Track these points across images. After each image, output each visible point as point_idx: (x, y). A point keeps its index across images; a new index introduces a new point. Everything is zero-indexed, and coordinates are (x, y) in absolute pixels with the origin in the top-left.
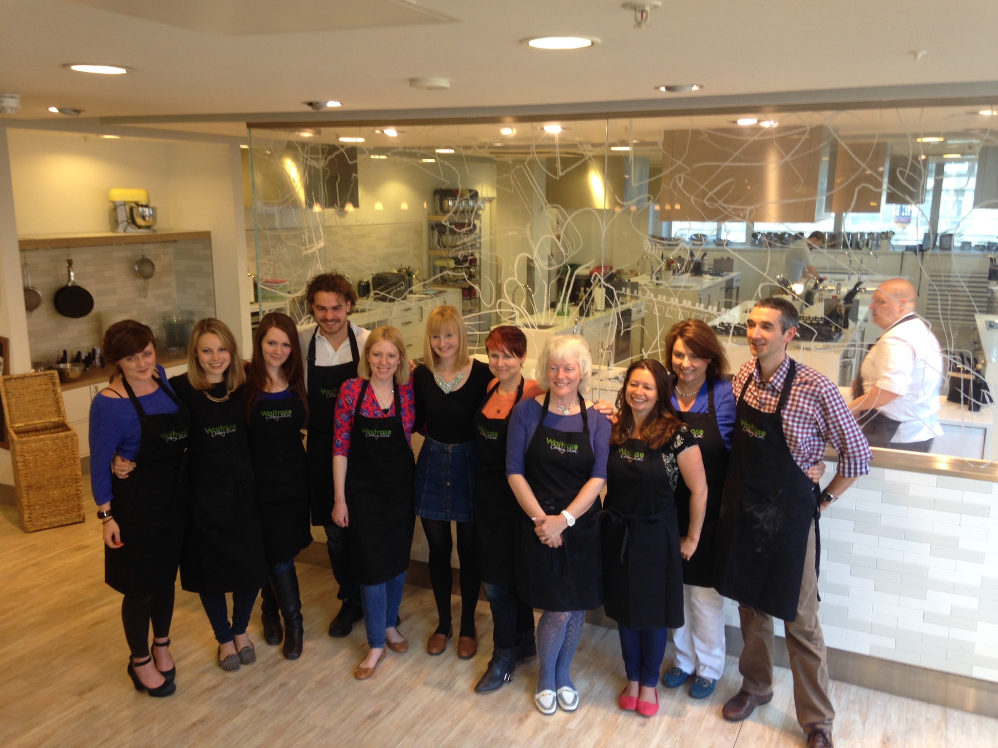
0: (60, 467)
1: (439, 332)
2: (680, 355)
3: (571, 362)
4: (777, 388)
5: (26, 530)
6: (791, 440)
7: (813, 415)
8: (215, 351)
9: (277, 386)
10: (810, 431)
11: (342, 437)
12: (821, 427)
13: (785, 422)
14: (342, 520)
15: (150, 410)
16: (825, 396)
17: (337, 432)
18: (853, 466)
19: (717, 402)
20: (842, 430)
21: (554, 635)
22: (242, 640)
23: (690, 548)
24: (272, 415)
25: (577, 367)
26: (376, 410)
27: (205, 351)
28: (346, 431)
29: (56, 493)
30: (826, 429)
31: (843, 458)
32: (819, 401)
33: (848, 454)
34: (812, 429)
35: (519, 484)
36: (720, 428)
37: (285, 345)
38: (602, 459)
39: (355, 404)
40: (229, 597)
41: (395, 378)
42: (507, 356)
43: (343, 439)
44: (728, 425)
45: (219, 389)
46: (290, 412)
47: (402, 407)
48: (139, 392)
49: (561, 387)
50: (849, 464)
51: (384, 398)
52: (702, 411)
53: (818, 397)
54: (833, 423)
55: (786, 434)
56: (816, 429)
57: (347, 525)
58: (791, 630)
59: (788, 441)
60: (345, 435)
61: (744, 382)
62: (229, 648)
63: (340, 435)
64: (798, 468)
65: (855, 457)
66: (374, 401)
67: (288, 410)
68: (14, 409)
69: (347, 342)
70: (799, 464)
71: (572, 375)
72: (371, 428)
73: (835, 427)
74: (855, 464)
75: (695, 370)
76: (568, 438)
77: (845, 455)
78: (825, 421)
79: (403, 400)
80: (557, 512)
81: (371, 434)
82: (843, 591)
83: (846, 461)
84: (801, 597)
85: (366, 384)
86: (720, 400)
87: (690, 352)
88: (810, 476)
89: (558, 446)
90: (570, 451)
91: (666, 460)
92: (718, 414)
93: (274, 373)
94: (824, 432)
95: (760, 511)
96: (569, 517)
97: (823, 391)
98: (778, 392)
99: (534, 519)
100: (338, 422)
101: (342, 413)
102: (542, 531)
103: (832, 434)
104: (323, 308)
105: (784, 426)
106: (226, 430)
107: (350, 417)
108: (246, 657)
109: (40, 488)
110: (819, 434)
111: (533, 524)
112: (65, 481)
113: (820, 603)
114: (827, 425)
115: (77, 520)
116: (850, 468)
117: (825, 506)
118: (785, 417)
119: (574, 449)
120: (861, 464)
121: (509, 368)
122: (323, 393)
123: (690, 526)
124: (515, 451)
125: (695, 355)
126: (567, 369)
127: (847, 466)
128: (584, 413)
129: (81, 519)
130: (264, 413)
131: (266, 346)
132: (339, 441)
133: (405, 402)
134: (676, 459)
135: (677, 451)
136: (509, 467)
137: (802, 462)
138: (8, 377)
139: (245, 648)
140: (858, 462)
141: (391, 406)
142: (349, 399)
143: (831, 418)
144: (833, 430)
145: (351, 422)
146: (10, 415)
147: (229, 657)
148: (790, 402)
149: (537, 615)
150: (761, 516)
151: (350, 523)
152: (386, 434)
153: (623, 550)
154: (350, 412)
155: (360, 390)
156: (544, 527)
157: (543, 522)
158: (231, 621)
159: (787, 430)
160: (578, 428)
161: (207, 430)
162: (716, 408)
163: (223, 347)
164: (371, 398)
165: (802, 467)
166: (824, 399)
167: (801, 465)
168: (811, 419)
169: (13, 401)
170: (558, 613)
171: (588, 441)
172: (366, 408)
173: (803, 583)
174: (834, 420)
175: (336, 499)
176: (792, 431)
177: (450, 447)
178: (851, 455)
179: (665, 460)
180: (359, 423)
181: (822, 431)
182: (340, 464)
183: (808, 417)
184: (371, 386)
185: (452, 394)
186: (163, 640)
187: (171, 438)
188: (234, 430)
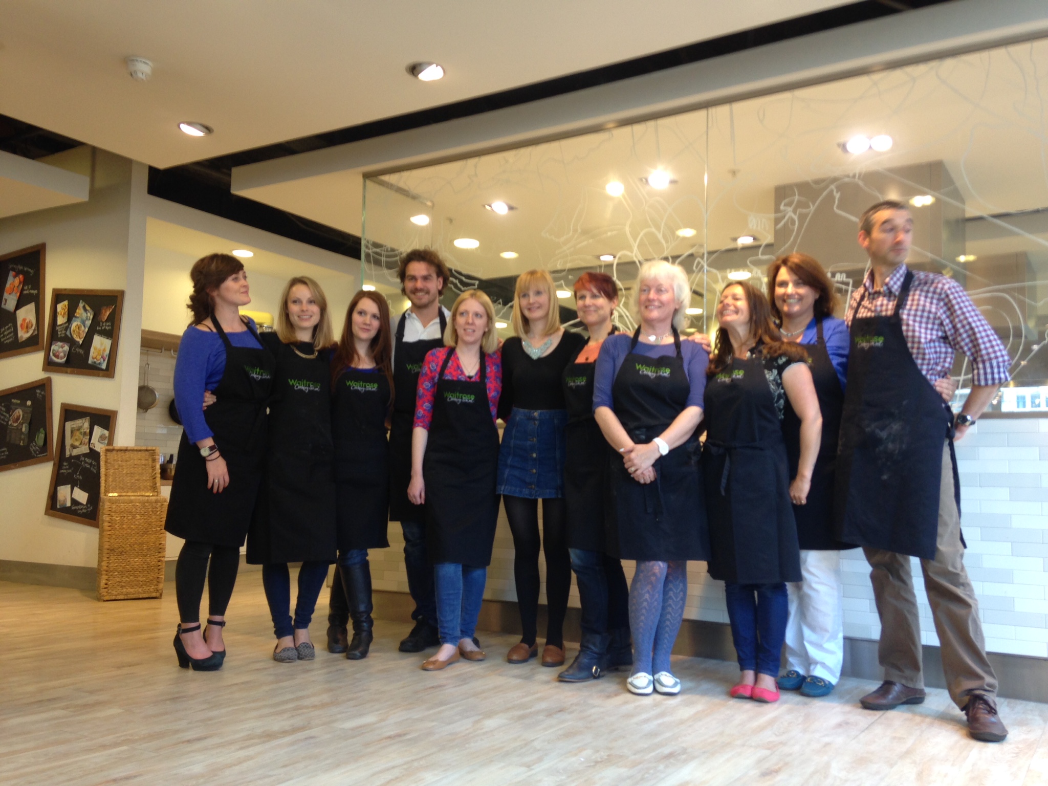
0: (146, 533)
2: (784, 284)
3: (665, 283)
4: (893, 290)
5: (99, 599)
6: (913, 342)
7: (936, 313)
8: (304, 302)
9: (364, 362)
10: (934, 332)
11: (424, 408)
12: (947, 328)
13: (905, 322)
14: (417, 494)
15: (235, 343)
16: (949, 292)
17: (419, 402)
18: (989, 370)
19: (826, 336)
20: (972, 329)
22: (303, 635)
24: (357, 386)
26: (460, 375)
27: (295, 302)
28: (428, 401)
29: (136, 561)
30: (953, 331)
31: (977, 363)
32: (943, 300)
33: (982, 356)
34: (937, 330)
35: (607, 417)
36: (831, 357)
37: (374, 316)
38: (698, 388)
39: (439, 370)
42: (594, 296)
43: (424, 410)
44: (842, 356)
45: (307, 347)
46: (376, 386)
47: (488, 375)
50: (985, 368)
51: (469, 365)
52: (812, 342)
53: (940, 294)
54: (961, 321)
55: (907, 336)
56: (941, 330)
57: (423, 502)
58: (931, 574)
59: (909, 345)
60: (427, 405)
63: (422, 406)
64: (924, 378)
65: (990, 359)
66: (459, 367)
67: (374, 383)
68: (110, 479)
69: (437, 320)
70: (924, 372)
71: (665, 297)
72: (453, 392)
73: (963, 326)
74: (992, 367)
75: (801, 298)
76: (662, 362)
77: (979, 359)
78: (951, 322)
79: (488, 370)
80: (648, 440)
81: (453, 398)
83: (981, 366)
84: (940, 530)
85: (452, 351)
86: (830, 332)
87: (795, 278)
88: (938, 389)
89: (649, 372)
90: (661, 373)
91: (770, 376)
92: (828, 345)
93: (362, 350)
94: (952, 335)
95: (882, 429)
96: (662, 445)
97: (946, 287)
98: (895, 296)
99: (622, 450)
100: (421, 391)
101: (425, 381)
102: (630, 460)
103: (960, 335)
104: (414, 278)
105: (904, 328)
106: (309, 386)
107: (433, 385)
108: (303, 654)
109: (121, 553)
110: (945, 338)
111: (619, 457)
112: (148, 549)
113: (966, 551)
114: (954, 327)
115: (154, 595)
116: (985, 374)
117: (961, 431)
118: (905, 317)
119: (666, 373)
120: (999, 367)
121: (598, 308)
122: (409, 368)
123: (800, 462)
124: (603, 384)
125: (800, 281)
126: (659, 290)
127: (982, 372)
128: (677, 344)
129: (157, 595)
130: (349, 383)
131: (356, 317)
132: (420, 412)
133: (491, 372)
134: (781, 378)
135: (781, 369)
136: (595, 399)
137: (928, 370)
138: (111, 447)
139: (304, 643)
140: (994, 363)
141: (476, 374)
142: (433, 366)
143: (958, 316)
144: (962, 331)
145: (434, 392)
146: (106, 484)
147: (286, 650)
148: (909, 303)
150: (883, 434)
151: (426, 500)
152: (469, 399)
153: (724, 481)
154: (433, 378)
155: (445, 357)
156: (633, 455)
157: (631, 451)
159: (907, 331)
161: (291, 381)
162: (826, 338)
163: (312, 299)
164: (455, 365)
165: (928, 377)
166: (947, 296)
167: (927, 374)
168: (935, 319)
169: (111, 471)
170: (652, 563)
171: (681, 366)
172: (450, 373)
173: (941, 512)
174: (962, 317)
175: (413, 473)
176: (914, 331)
177: (536, 414)
178: (986, 357)
179: (767, 376)
180: (443, 386)
181: (949, 333)
182: (420, 437)
183: (932, 316)
184: (456, 354)
185: (540, 360)
186: (217, 618)
187: (255, 376)
188: (317, 389)
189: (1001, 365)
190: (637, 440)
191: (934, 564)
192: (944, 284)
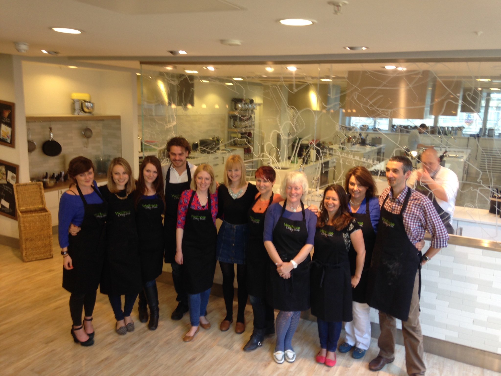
0: (42, 229)
1: (232, 168)
2: (353, 184)
3: (298, 185)
4: (401, 201)
5: (24, 261)
6: (407, 228)
7: (419, 216)
8: (121, 174)
9: (151, 193)
10: (417, 224)
11: (181, 219)
12: (423, 222)
13: (404, 219)
14: (180, 261)
15: (89, 202)
16: (425, 206)
17: (179, 216)
18: (439, 243)
19: (371, 208)
20: (434, 224)
21: (284, 323)
22: (128, 319)
23: (356, 282)
24: (148, 207)
25: (301, 188)
26: (199, 206)
27: (116, 174)
28: (183, 216)
29: (39, 243)
30: (425, 223)
31: (434, 239)
32: (422, 209)
33: (437, 236)
34: (418, 223)
35: (270, 246)
36: (372, 222)
37: (155, 172)
38: (312, 235)
39: (188, 203)
40: (123, 298)
41: (208, 190)
42: (265, 181)
43: (182, 220)
44: (376, 220)
45: (122, 193)
46: (157, 205)
47: (212, 205)
48: (84, 193)
49: (293, 198)
50: (437, 241)
51: (203, 200)
52: (363, 213)
53: (422, 207)
54: (429, 220)
55: (405, 225)
56: (421, 223)
57: (182, 263)
58: (405, 326)
59: (406, 229)
60: (183, 218)
61: (384, 198)
62: (121, 323)
63: (180, 218)
64: (411, 243)
65: (440, 238)
66: (198, 202)
67: (156, 204)
68: (20, 200)
69: (186, 172)
70: (411, 240)
71: (299, 192)
72: (196, 215)
73: (430, 223)
74: (440, 242)
75: (360, 192)
76: (295, 224)
77: (435, 237)
78: (425, 219)
79: (212, 202)
80: (288, 261)
81: (195, 218)
82: (432, 307)
83: (436, 240)
84: (411, 309)
85: (194, 193)
86: (372, 208)
87: (358, 183)
88: (417, 247)
89: (290, 228)
90: (296, 230)
91: (345, 236)
92: (371, 215)
93: (149, 186)
94: (425, 225)
95: (390, 264)
96: (294, 263)
97: (424, 204)
98: (401, 204)
99: (276, 264)
100: (180, 211)
101: (182, 207)
102: (280, 270)
103: (428, 226)
104: (175, 154)
105: (404, 221)
106: (125, 213)
107: (186, 209)
108: (130, 328)
109: (31, 240)
110: (422, 226)
111: (276, 267)
112: (44, 237)
113: (420, 312)
114: (426, 221)
115: (49, 257)
116: (437, 244)
117: (424, 262)
118: (405, 216)
119: (298, 229)
120: (443, 242)
121: (266, 187)
122: (173, 197)
123: (356, 270)
124: (268, 229)
125: (361, 184)
126: (296, 189)
127: (436, 243)
128: (303, 211)
129: (51, 256)
130: (144, 206)
131: (145, 173)
132: (180, 221)
133: (213, 203)
134: (350, 236)
135: (350, 232)
136: (265, 237)
137: (413, 240)
138: (18, 184)
139: (129, 323)
140: (442, 240)
141: (206, 205)
142: (185, 200)
143: (428, 218)
144: (429, 224)
145: (186, 212)
146: (18, 203)
147: (121, 328)
148: (407, 209)
149: (276, 313)
150: (391, 267)
151: (184, 262)
152: (203, 218)
153: (322, 281)
154: (186, 206)
155: (191, 196)
156: (282, 268)
157: (281, 266)
158: (123, 309)
159: (405, 223)
160: (300, 219)
161: (116, 213)
162: (370, 211)
163: (125, 172)
164: (196, 201)
165: (413, 243)
166: (425, 208)
167: (412, 241)
168: (418, 218)
169: (20, 196)
170: (287, 312)
171: (305, 226)
172: (194, 205)
173: (412, 302)
174: (430, 218)
175: (177, 250)
176: (408, 224)
177: (235, 226)
178: (438, 237)
179: (344, 236)
180: (190, 212)
181: (423, 224)
182: (180, 232)
183: (417, 217)
184: (196, 194)
185: (237, 199)
186: (89, 318)
187: (99, 216)
188: (129, 214)
189: (445, 241)
190: (284, 261)
191: (406, 324)
192: (424, 202)
